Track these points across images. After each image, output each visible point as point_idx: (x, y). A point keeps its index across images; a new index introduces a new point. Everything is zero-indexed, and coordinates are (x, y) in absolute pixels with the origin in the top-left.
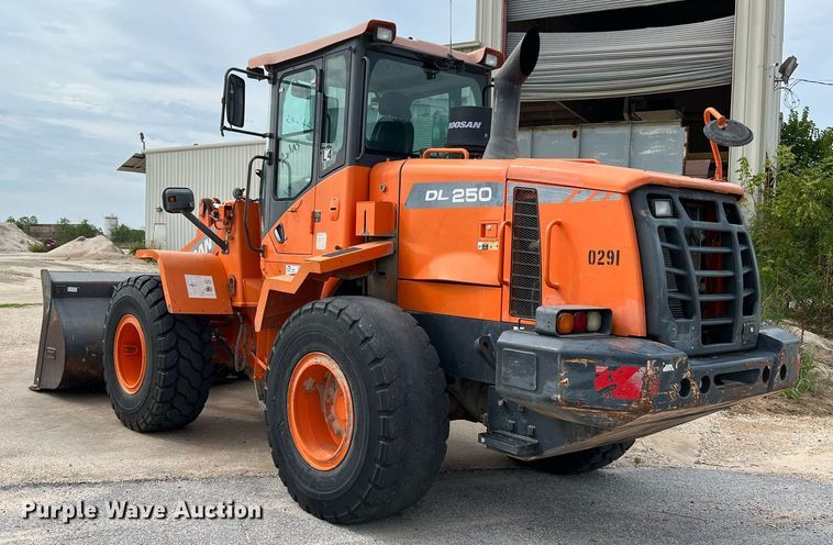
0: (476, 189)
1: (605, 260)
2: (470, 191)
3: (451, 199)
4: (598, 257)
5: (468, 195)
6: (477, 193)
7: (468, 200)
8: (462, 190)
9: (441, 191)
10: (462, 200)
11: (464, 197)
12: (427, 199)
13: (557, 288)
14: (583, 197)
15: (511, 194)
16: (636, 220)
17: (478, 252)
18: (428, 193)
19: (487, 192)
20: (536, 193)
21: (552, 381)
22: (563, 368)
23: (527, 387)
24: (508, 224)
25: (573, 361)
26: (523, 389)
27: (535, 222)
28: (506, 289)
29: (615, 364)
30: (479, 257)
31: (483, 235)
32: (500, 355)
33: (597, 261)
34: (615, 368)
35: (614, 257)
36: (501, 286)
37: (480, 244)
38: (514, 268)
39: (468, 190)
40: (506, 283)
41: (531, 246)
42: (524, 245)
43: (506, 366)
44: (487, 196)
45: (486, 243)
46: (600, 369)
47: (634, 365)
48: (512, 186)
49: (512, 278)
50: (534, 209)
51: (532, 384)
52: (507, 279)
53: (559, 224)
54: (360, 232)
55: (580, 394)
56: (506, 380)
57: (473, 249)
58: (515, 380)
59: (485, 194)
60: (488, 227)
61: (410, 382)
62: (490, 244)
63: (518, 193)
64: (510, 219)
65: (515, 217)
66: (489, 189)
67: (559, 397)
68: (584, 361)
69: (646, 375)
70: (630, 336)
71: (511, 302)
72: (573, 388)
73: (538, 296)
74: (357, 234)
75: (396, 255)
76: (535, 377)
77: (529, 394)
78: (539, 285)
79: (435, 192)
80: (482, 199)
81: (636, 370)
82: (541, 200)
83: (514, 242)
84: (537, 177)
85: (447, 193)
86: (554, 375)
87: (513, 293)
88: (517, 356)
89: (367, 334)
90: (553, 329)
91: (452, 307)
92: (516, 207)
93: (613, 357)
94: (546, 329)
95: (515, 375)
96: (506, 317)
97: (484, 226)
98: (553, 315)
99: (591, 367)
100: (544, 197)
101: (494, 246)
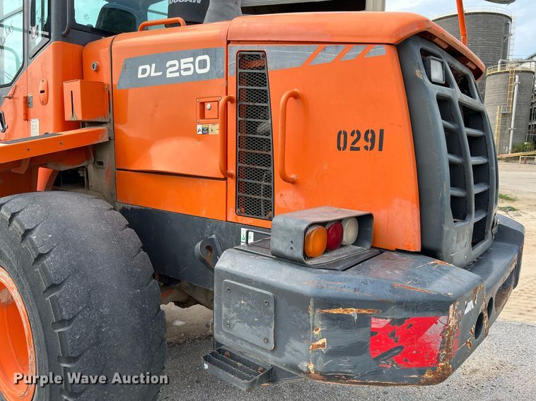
0: (191, 59)
1: (362, 143)
2: (186, 62)
3: (165, 74)
4: (350, 139)
5: (183, 66)
6: (193, 63)
7: (184, 73)
8: (176, 62)
9: (154, 65)
10: (177, 74)
11: (179, 70)
12: (140, 76)
13: (293, 182)
14: (329, 55)
15: (233, 62)
16: (409, 84)
17: (199, 138)
18: (141, 68)
19: (205, 61)
20: (265, 56)
21: (301, 340)
22: (318, 323)
23: (260, 342)
24: (230, 99)
25: (335, 311)
26: (252, 344)
27: (264, 96)
28: (232, 183)
29: (400, 314)
30: (199, 144)
31: (203, 116)
32: (219, 290)
33: (349, 146)
34: (401, 321)
35: (375, 140)
36: (225, 179)
37: (199, 127)
38: (240, 156)
39: (183, 61)
40: (231, 176)
41: (260, 129)
42: (252, 127)
43: (228, 307)
44: (205, 67)
45: (206, 126)
46: (379, 323)
47: (431, 315)
48: (234, 49)
49: (238, 169)
50: (262, 79)
51: (267, 340)
52: (232, 170)
53: (295, 96)
54: (68, 117)
55: (345, 364)
56: (230, 326)
57: (192, 134)
58: (241, 329)
59: (203, 64)
60: (208, 106)
61: (106, 311)
62: (210, 127)
63: (243, 59)
64: (233, 94)
65: (239, 92)
66: (206, 57)
67: (311, 367)
68: (353, 312)
69: (446, 328)
70: (398, 251)
71: (238, 199)
72: (334, 353)
73: (269, 191)
74: (66, 119)
75: (112, 142)
76: (272, 330)
77: (263, 353)
78: (269, 178)
79: (147, 67)
80: (199, 71)
81: (434, 321)
82: (272, 65)
83: (239, 124)
84: (267, 34)
85: (161, 67)
86: (304, 331)
87: (239, 186)
88: (243, 293)
89: (41, 250)
90: (298, 254)
91: (171, 202)
92: (241, 78)
93: (400, 304)
94: (288, 252)
95: (243, 321)
96: (232, 216)
97: (203, 104)
98: (298, 231)
99: (364, 321)
100: (277, 61)
101: (215, 129)
